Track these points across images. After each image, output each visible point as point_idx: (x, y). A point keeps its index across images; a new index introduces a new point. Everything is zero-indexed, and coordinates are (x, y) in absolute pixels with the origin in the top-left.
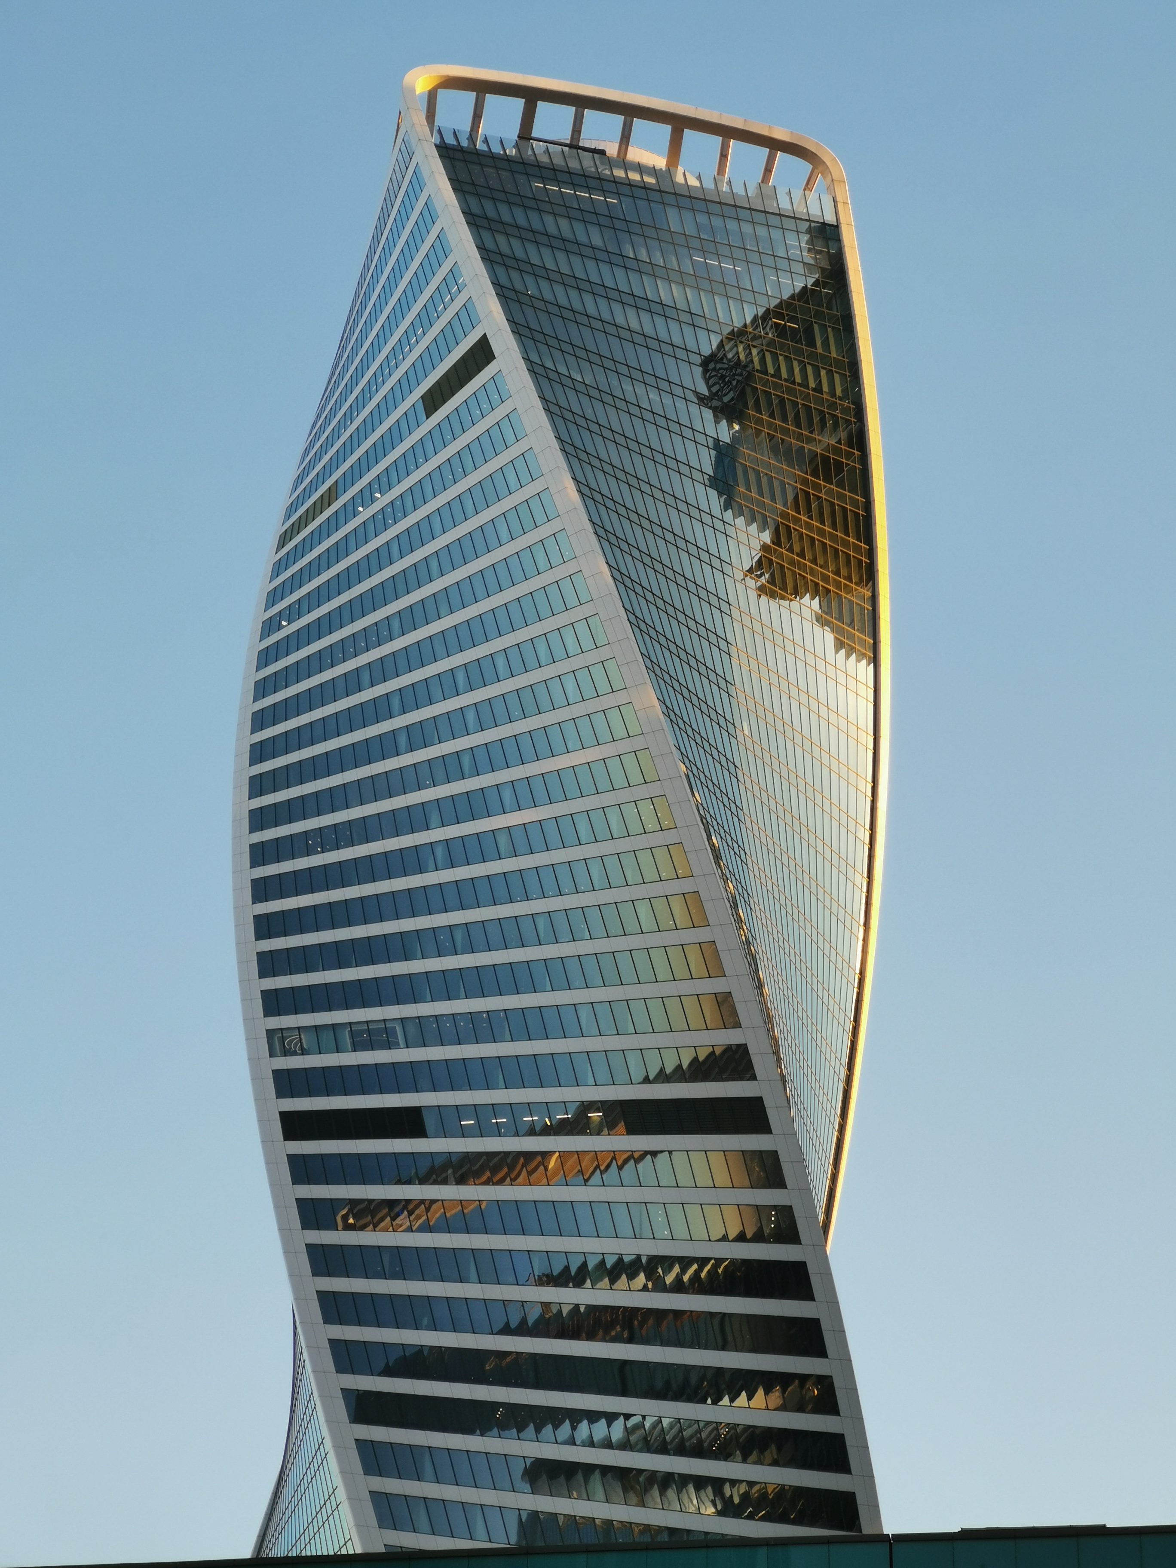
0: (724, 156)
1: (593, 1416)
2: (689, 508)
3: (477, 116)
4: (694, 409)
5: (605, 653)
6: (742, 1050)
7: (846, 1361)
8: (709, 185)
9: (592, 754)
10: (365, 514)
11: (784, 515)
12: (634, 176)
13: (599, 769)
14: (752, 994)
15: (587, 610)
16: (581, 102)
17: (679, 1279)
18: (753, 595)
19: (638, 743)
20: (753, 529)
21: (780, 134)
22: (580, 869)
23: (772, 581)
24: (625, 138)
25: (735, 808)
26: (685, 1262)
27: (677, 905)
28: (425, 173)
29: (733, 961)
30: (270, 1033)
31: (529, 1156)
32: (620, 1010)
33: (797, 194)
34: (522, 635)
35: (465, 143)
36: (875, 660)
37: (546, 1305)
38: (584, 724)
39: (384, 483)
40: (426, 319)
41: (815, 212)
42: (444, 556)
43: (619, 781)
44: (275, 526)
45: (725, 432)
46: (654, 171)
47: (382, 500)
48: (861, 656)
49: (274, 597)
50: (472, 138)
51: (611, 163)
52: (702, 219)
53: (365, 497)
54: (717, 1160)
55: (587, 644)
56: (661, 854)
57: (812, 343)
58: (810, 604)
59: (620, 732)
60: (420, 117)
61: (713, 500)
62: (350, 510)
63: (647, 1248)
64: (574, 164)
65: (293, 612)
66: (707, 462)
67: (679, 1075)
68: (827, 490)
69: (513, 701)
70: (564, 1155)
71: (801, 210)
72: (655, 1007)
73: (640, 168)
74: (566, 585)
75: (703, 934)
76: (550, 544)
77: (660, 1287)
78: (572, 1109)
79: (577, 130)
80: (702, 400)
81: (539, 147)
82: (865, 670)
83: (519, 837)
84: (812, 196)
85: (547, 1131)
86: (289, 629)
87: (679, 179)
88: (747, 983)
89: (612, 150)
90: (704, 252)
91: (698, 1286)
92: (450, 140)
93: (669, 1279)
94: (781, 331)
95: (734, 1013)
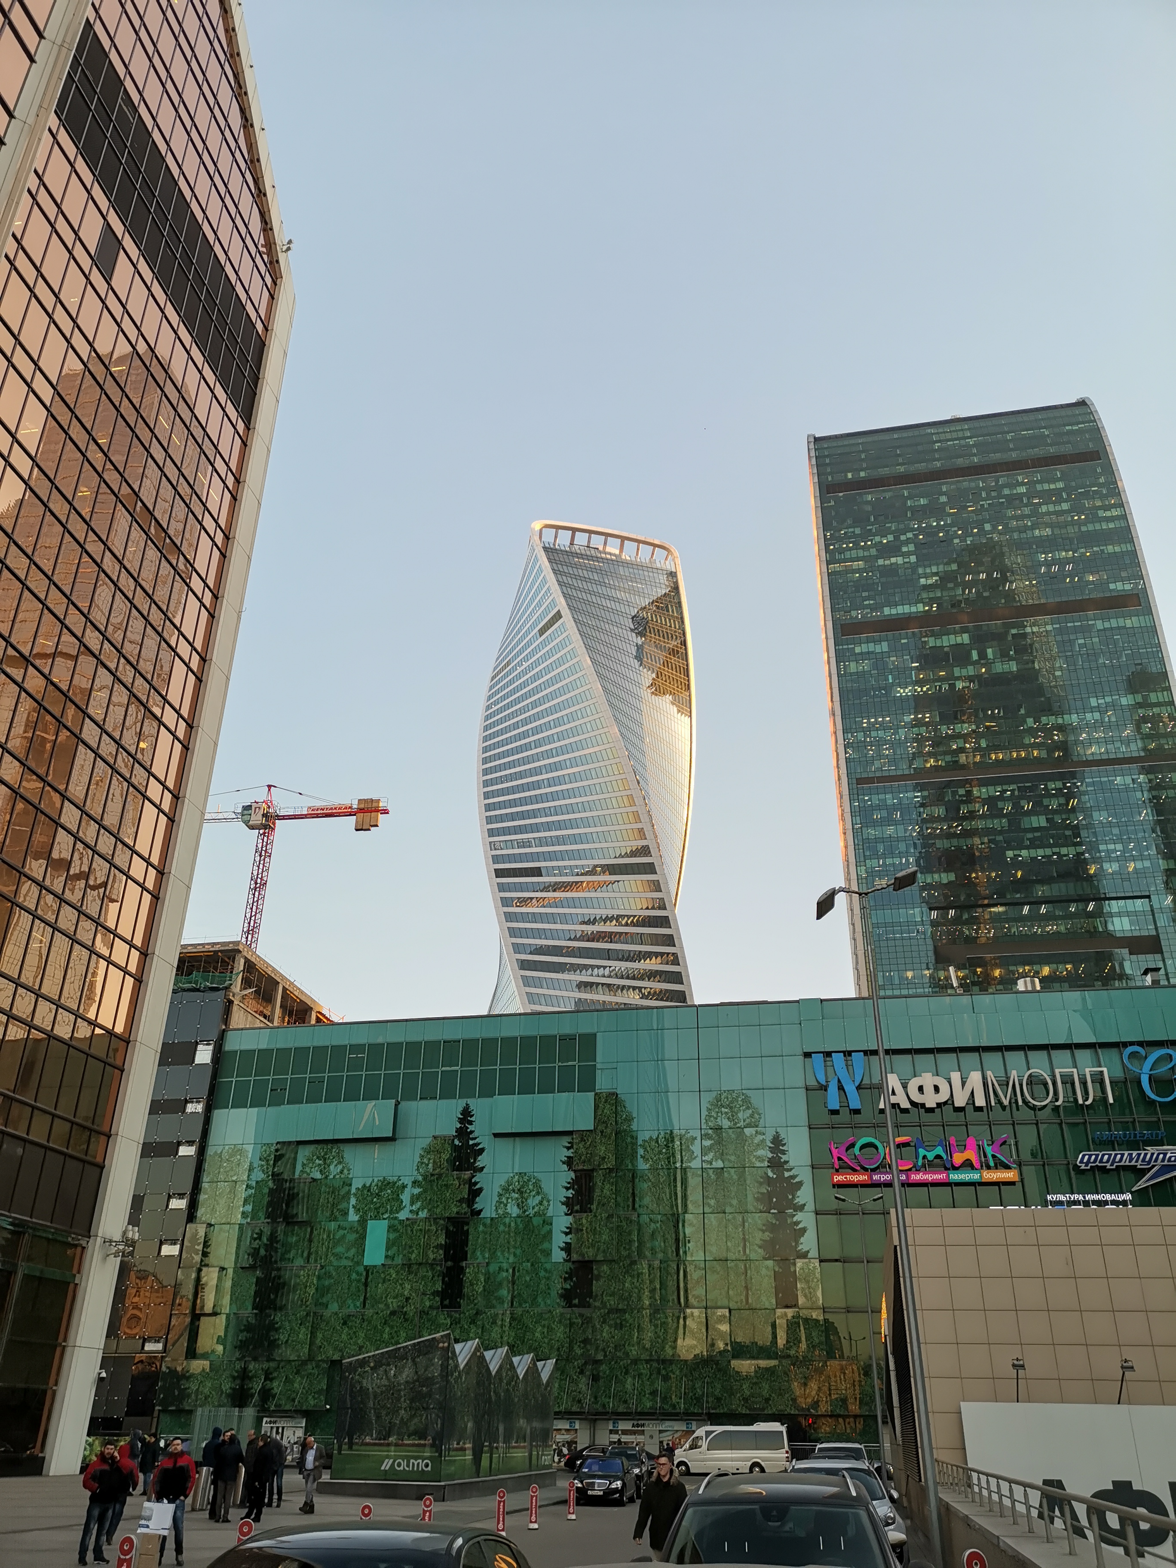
0: (638, 549)
1: (599, 967)
2: (629, 667)
3: (556, 537)
4: (629, 633)
5: (600, 715)
6: (648, 847)
7: (682, 948)
8: (633, 559)
9: (597, 749)
10: (519, 669)
11: (660, 668)
12: (608, 556)
13: (598, 754)
14: (650, 828)
15: (594, 701)
16: (590, 532)
17: (627, 922)
18: (649, 695)
19: (612, 745)
20: (649, 673)
21: (657, 542)
22: (592, 787)
23: (656, 690)
24: (605, 543)
25: (644, 767)
26: (629, 917)
27: (625, 799)
28: (539, 556)
29: (644, 818)
30: (490, 843)
31: (577, 883)
32: (606, 834)
33: (663, 562)
34: (573, 709)
35: (552, 546)
36: (690, 716)
37: (583, 931)
38: (593, 739)
39: (526, 659)
40: (539, 605)
41: (669, 567)
42: (546, 683)
43: (606, 758)
44: (490, 675)
45: (640, 641)
46: (615, 555)
47: (525, 665)
48: (686, 715)
49: (489, 698)
50: (554, 545)
51: (600, 552)
52: (631, 570)
53: (520, 664)
54: (639, 883)
55: (594, 712)
56: (620, 782)
57: (668, 611)
58: (669, 698)
59: (605, 741)
60: (537, 538)
61: (636, 663)
62: (514, 669)
63: (616, 912)
64: (588, 553)
65: (496, 703)
66: (634, 650)
67: (626, 855)
68: (674, 660)
69: (569, 731)
70: (588, 882)
71: (664, 567)
72: (618, 833)
73: (610, 554)
74: (587, 693)
75: (634, 809)
76: (581, 678)
77: (621, 925)
78: (591, 867)
79: (589, 542)
80: (632, 630)
81: (577, 547)
82: (687, 719)
83: (572, 777)
84: (667, 562)
85: (582, 874)
86: (495, 708)
87: (623, 557)
88: (649, 825)
89: (601, 548)
90: (632, 581)
91: (633, 924)
92: (547, 545)
93: (623, 922)
94: (658, 607)
95: (644, 834)
